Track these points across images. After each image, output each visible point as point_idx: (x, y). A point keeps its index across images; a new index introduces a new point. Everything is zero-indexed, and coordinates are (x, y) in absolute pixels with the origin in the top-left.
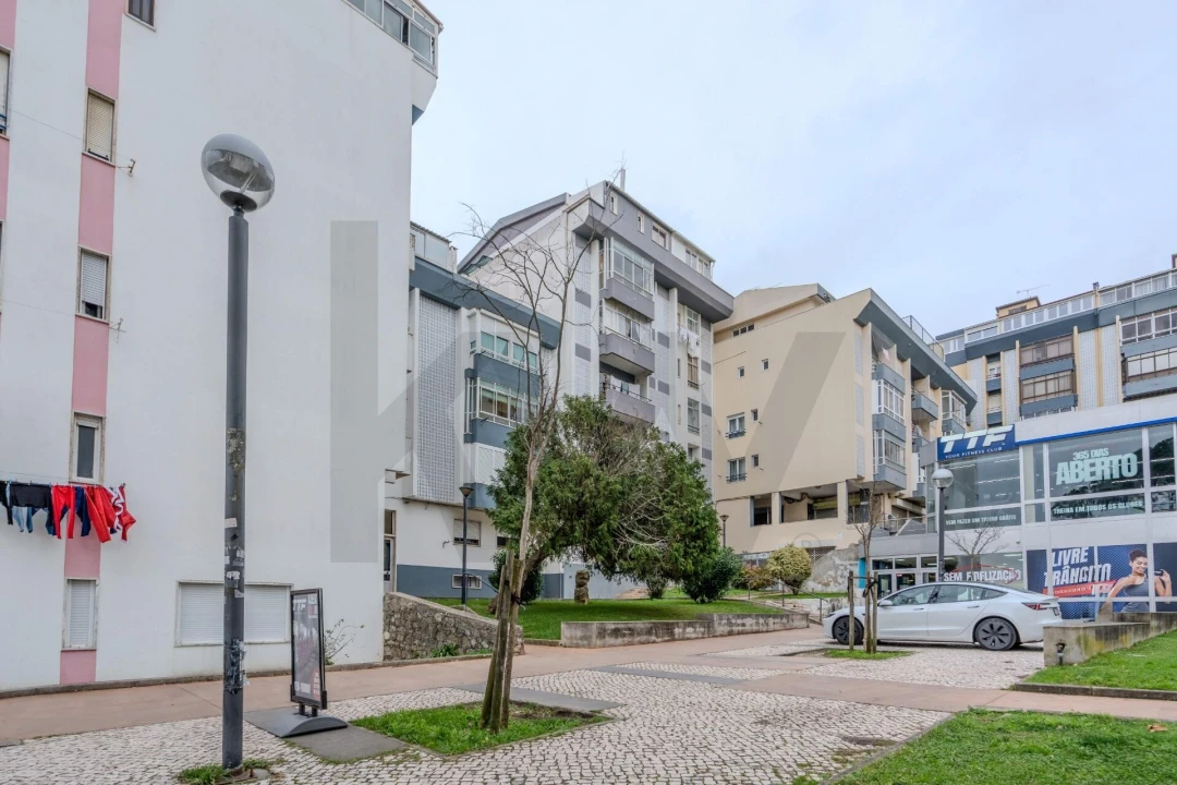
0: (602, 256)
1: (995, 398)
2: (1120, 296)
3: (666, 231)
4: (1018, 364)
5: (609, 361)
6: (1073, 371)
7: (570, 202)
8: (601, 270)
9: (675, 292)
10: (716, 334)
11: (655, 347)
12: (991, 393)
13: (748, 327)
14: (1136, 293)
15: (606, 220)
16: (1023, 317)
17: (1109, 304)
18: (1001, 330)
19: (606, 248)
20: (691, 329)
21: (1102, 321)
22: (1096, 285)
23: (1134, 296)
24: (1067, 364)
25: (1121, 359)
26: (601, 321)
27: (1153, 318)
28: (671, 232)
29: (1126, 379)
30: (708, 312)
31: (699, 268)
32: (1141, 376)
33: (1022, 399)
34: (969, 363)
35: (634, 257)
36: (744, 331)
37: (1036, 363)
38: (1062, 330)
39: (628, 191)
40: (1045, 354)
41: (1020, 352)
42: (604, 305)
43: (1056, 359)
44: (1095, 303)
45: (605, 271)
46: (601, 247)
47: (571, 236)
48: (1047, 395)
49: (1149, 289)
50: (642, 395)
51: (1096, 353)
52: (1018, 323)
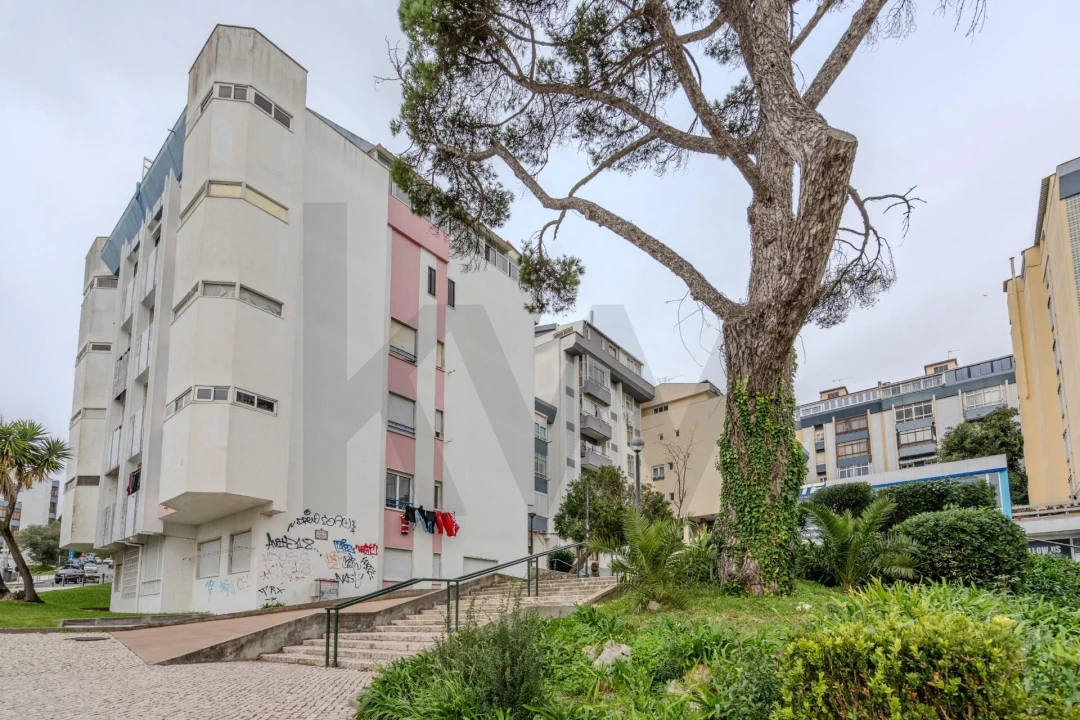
0: (581, 366)
1: (820, 455)
2: (894, 392)
3: (616, 347)
4: (834, 434)
5: (585, 433)
6: (868, 439)
7: (559, 330)
8: (580, 375)
9: (620, 386)
10: (643, 410)
11: (611, 423)
12: (818, 451)
13: (663, 408)
14: (903, 391)
15: (584, 344)
16: (836, 401)
17: (886, 397)
18: (823, 409)
19: (583, 361)
20: (628, 407)
21: (884, 407)
22: (879, 383)
23: (902, 392)
24: (864, 433)
25: (896, 433)
26: (581, 406)
27: (913, 407)
28: (619, 348)
29: (900, 446)
30: (639, 396)
31: (634, 369)
32: (908, 445)
33: (838, 456)
34: (804, 430)
35: (600, 366)
36: (661, 410)
37: (845, 433)
38: (859, 411)
39: (595, 325)
40: (851, 426)
41: (836, 425)
42: (583, 397)
43: (856, 431)
44: (880, 395)
45: (584, 376)
46: (581, 360)
47: (563, 354)
48: (853, 454)
49: (910, 389)
50: (603, 454)
51: (882, 426)
52: (833, 405)
